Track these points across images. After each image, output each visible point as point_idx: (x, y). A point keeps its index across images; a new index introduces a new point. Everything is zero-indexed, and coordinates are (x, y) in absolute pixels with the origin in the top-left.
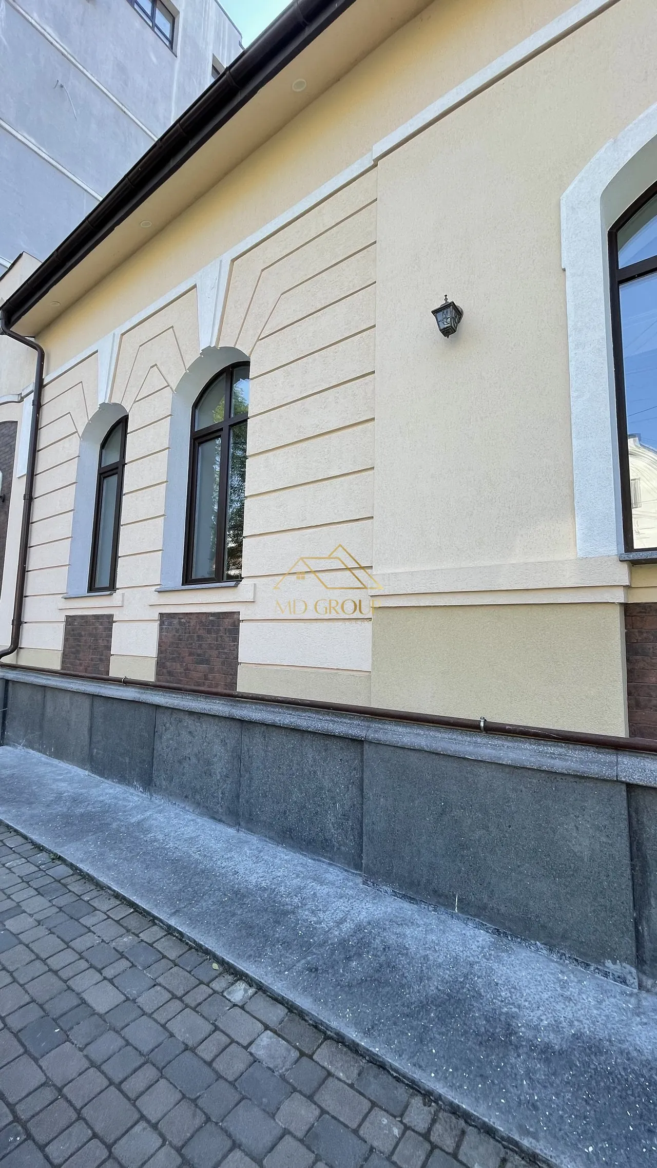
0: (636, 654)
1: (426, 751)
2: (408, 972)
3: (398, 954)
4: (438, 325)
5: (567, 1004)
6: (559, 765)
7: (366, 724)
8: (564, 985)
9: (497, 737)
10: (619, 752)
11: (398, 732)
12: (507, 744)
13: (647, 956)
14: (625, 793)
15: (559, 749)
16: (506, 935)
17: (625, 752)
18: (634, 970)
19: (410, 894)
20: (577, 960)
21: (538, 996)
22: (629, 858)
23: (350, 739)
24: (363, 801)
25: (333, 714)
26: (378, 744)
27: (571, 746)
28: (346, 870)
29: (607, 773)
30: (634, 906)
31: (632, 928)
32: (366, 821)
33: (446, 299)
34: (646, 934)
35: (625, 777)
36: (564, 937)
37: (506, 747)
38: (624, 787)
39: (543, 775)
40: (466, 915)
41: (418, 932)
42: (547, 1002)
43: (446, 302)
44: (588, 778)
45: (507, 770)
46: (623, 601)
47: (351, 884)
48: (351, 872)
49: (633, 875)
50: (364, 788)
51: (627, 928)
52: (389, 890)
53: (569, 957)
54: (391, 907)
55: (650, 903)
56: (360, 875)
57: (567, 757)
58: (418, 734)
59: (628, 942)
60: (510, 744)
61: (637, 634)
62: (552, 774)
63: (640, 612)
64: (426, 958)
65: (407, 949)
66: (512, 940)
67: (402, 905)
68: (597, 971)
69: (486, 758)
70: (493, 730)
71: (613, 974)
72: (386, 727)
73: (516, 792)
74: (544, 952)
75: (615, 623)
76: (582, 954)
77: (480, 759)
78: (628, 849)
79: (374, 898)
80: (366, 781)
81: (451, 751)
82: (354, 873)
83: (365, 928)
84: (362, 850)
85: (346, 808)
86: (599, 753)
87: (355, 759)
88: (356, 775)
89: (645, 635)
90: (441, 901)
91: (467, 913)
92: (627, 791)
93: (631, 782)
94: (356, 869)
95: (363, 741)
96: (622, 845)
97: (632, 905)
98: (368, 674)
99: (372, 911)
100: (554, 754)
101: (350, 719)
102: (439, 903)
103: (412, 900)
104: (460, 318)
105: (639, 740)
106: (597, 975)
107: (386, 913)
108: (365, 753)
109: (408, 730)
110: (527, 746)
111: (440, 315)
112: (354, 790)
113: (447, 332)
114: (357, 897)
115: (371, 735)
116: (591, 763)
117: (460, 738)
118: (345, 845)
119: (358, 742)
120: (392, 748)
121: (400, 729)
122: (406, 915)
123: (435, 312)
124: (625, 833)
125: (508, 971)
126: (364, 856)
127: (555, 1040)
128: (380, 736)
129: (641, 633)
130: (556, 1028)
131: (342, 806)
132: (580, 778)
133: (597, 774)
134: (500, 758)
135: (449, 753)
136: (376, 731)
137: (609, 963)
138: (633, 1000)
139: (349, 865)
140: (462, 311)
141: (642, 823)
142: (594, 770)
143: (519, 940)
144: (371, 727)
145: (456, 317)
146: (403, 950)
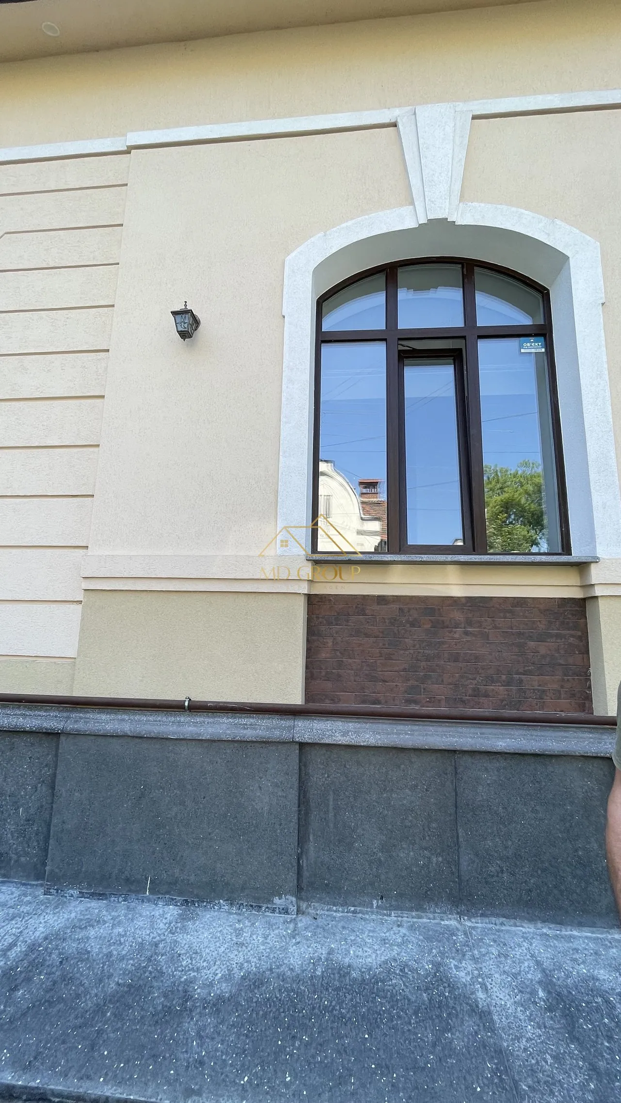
0: (314, 635)
1: (129, 736)
2: (87, 978)
3: (78, 962)
4: (176, 326)
5: (240, 949)
6: (249, 734)
7: (65, 714)
8: (239, 933)
9: (199, 714)
10: (297, 717)
11: (101, 719)
12: (207, 720)
13: (304, 885)
14: (297, 751)
15: (251, 720)
16: (193, 903)
17: (300, 717)
18: (294, 899)
19: (100, 890)
20: (252, 906)
21: (216, 952)
22: (297, 805)
23: (44, 733)
24: (53, 800)
25: (25, 707)
26: (78, 734)
27: (261, 716)
28: (24, 884)
29: (286, 736)
30: (298, 844)
31: (295, 864)
32: (55, 821)
33: (186, 305)
34: (305, 865)
35: (298, 738)
36: (243, 889)
37: (206, 723)
38: (297, 747)
39: (236, 745)
40: (157, 895)
41: (102, 931)
42: (223, 955)
43: (186, 308)
44: (272, 742)
45: (206, 745)
46: (306, 592)
47: (29, 898)
48: (30, 885)
49: (299, 819)
50: (57, 784)
51: (292, 864)
52: (76, 893)
53: (246, 905)
54: (75, 912)
55: (309, 838)
56: (42, 885)
57: (256, 726)
58: (123, 720)
59: (292, 876)
60: (211, 720)
61: (315, 619)
62: (243, 743)
63: (319, 602)
64: (109, 955)
65: (89, 952)
66: (199, 906)
67: (89, 905)
68: (267, 910)
69: (188, 736)
70: (197, 708)
71: (279, 908)
72: (88, 715)
73: (213, 764)
74: (226, 907)
75: (299, 611)
76: (257, 899)
77: (182, 737)
78: (297, 798)
79: (56, 907)
80: (59, 777)
81: (154, 733)
82: (34, 885)
83: (40, 946)
84: (47, 856)
85: (32, 811)
86: (281, 719)
87: (48, 754)
88: (47, 772)
89: (320, 619)
90: (133, 888)
91: (159, 892)
92: (300, 750)
93: (302, 741)
94: (38, 880)
95: (59, 733)
96: (293, 794)
97: (296, 844)
98: (73, 660)
99: (51, 923)
100: (246, 725)
101: (46, 711)
102: (130, 891)
103: (101, 896)
104: (197, 327)
105: (312, 706)
106: (267, 914)
107: (68, 919)
108: (60, 746)
109: (112, 716)
110: (225, 720)
111: (178, 317)
112: (44, 789)
113: (184, 335)
114: (34, 912)
115: (70, 726)
116: (275, 729)
117: (164, 719)
118: (27, 854)
119: (53, 735)
120: (93, 738)
121: (104, 717)
122: (92, 915)
123: (174, 313)
124: (296, 785)
125: (192, 938)
126: (48, 862)
127: (225, 989)
128: (80, 726)
129: (318, 618)
130: (228, 978)
131: (26, 810)
132: (265, 743)
133: (279, 738)
134: (200, 734)
135: (153, 735)
136: (76, 722)
137: (277, 900)
138: (292, 926)
139: (28, 877)
140: (200, 321)
141: (309, 774)
142: (276, 734)
143: (205, 904)
144: (71, 718)
145: (193, 324)
146: (84, 956)
